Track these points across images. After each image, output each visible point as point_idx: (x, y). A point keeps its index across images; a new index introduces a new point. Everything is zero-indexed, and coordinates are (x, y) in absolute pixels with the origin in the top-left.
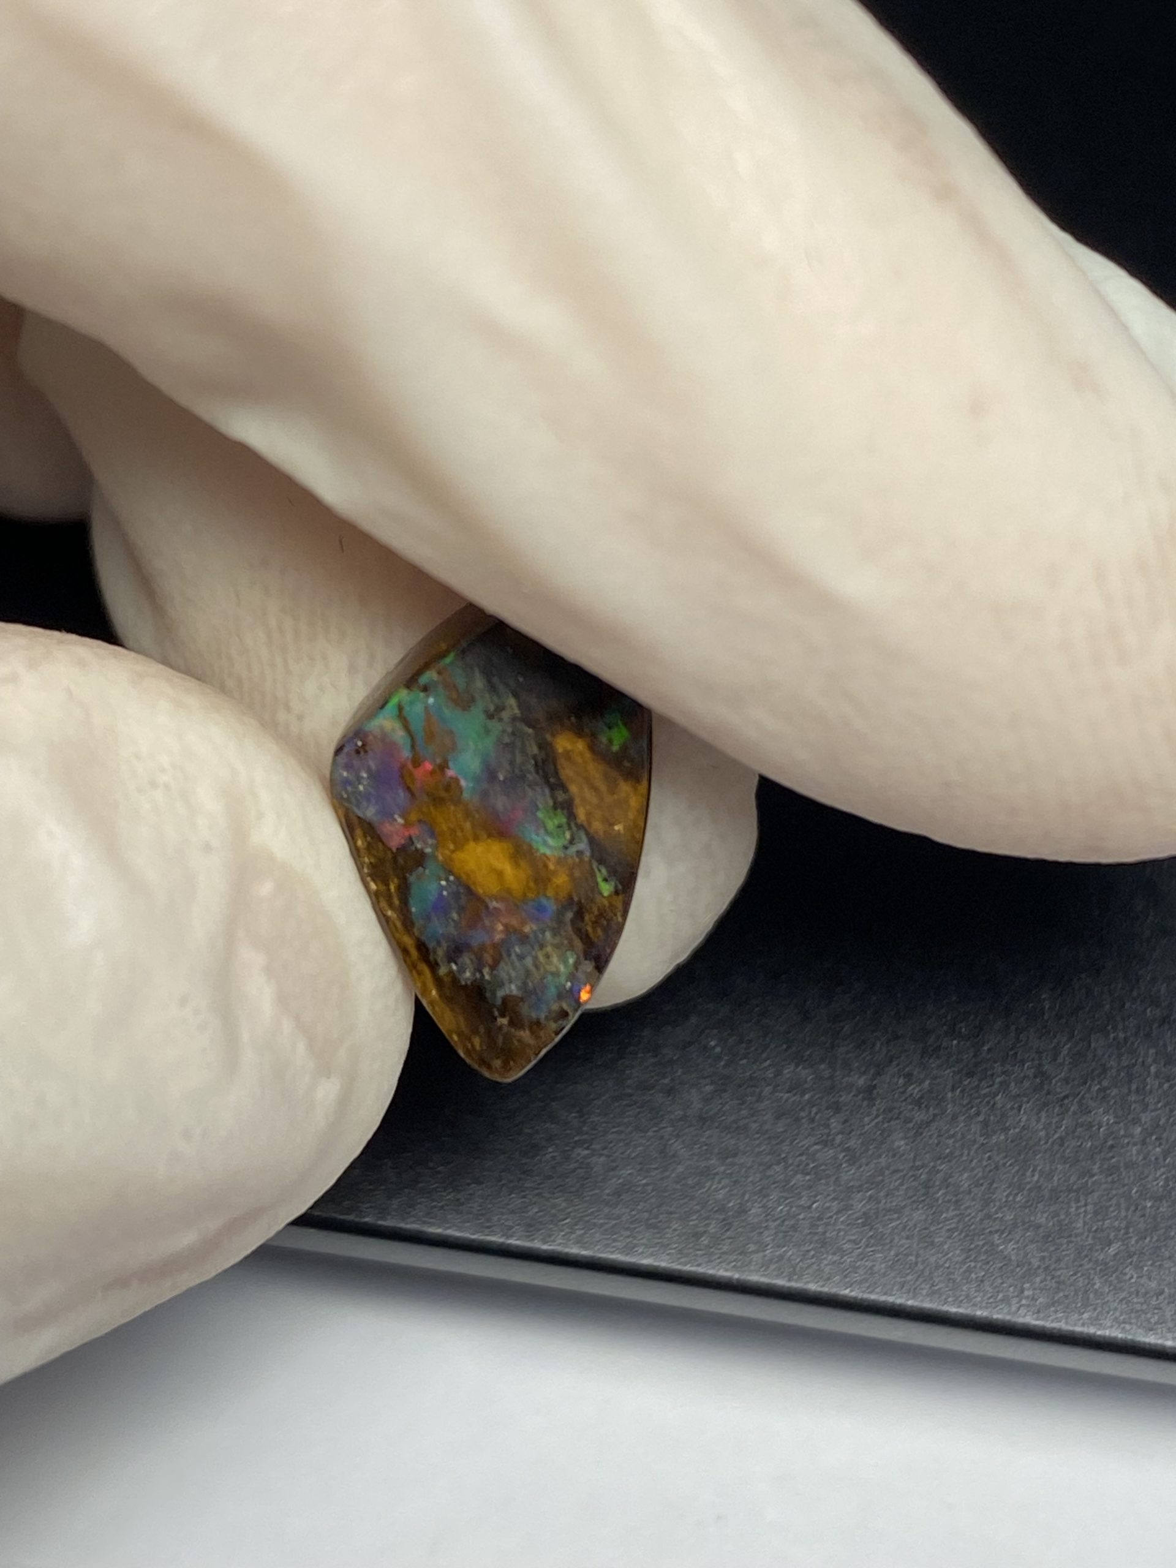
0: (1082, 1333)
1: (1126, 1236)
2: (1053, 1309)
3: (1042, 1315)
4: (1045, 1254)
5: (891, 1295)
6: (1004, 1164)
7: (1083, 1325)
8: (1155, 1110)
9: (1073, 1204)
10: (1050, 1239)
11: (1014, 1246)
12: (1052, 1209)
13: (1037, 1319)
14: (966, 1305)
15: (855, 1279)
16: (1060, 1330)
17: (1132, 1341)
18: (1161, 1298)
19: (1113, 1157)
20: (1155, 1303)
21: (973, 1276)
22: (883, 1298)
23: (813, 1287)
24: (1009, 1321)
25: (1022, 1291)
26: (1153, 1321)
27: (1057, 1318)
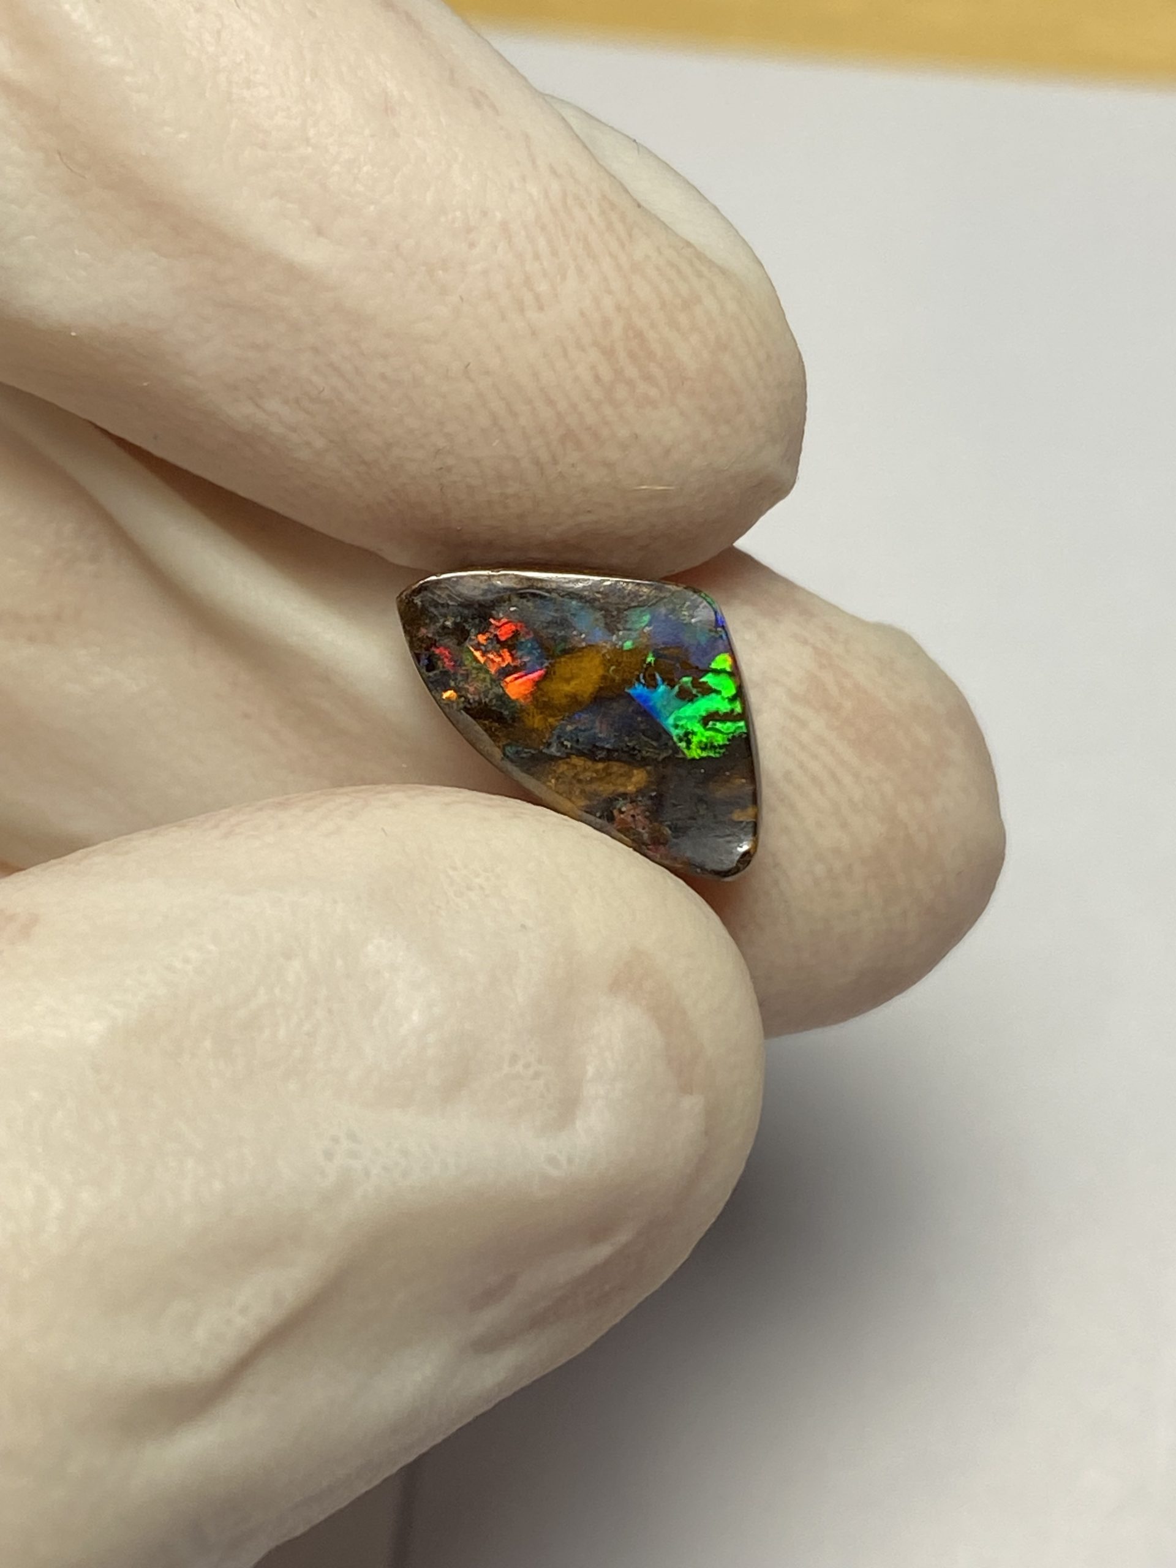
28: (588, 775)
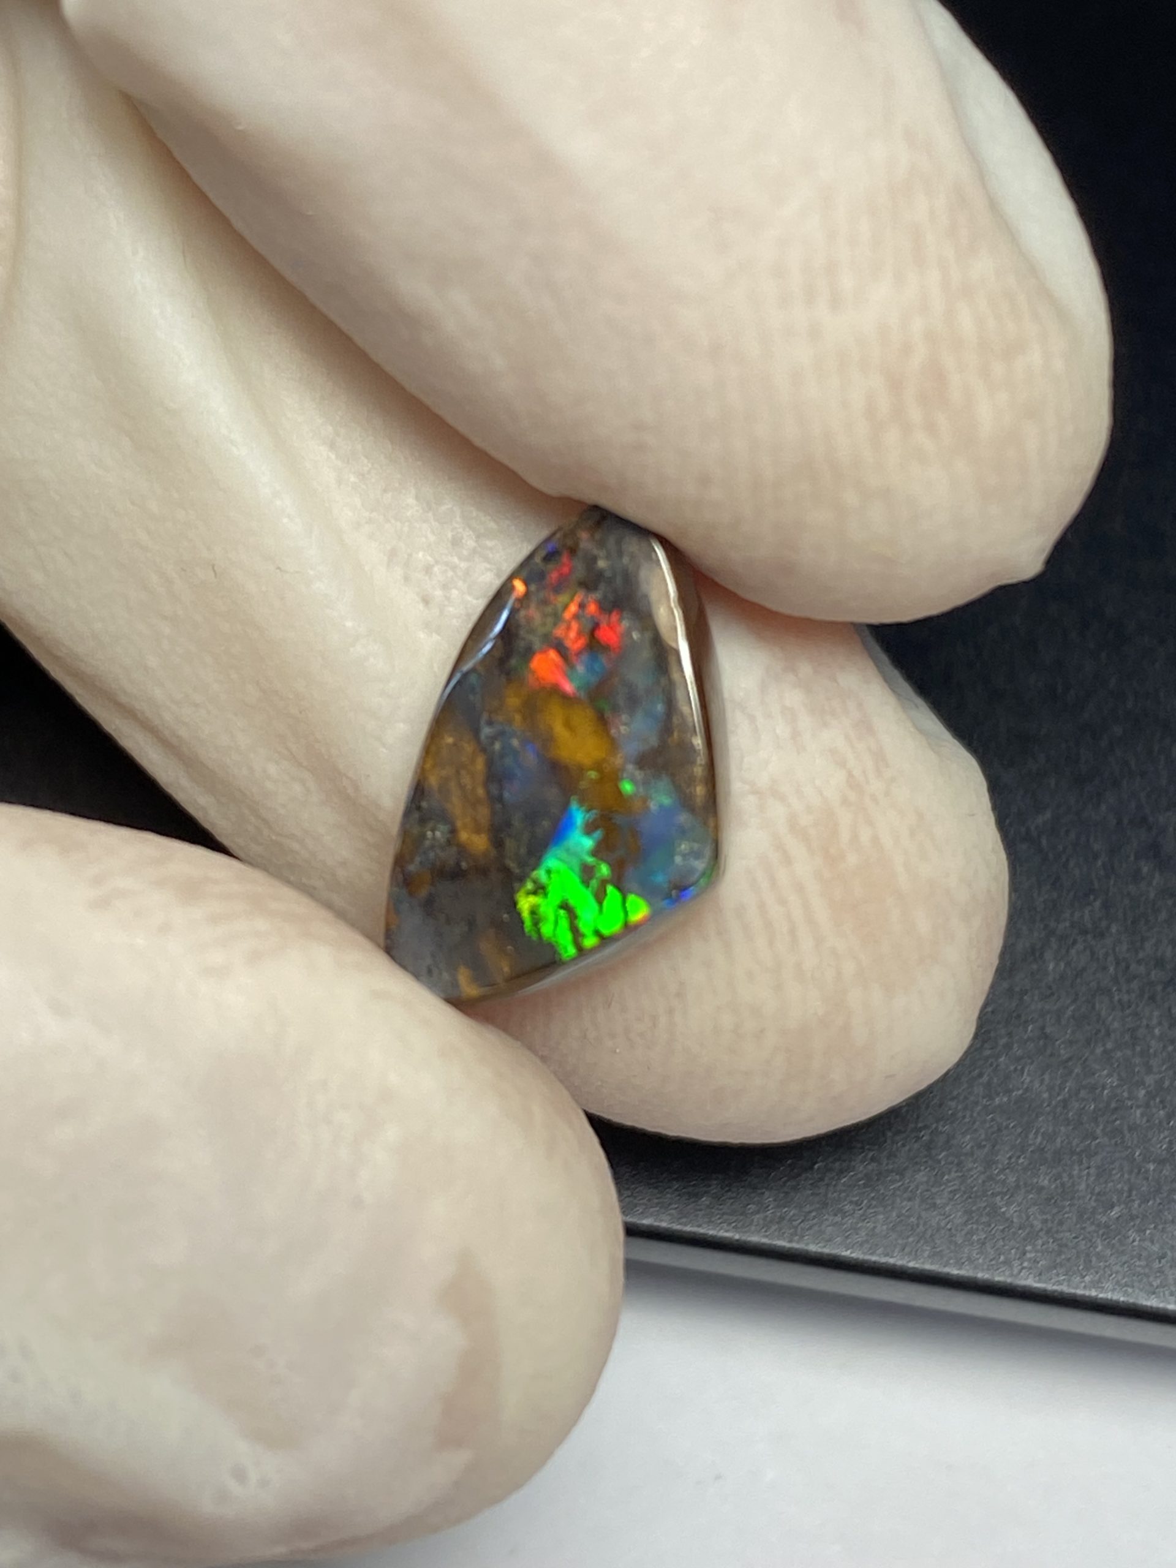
0: (1083, 1296)
1: (1128, 1199)
2: (1055, 1271)
3: (1043, 1277)
4: (1049, 1217)
5: (892, 1257)
6: (1007, 1127)
7: (1085, 1287)
8: (1160, 1072)
9: (1076, 1167)
10: (1053, 1201)
11: (1015, 1209)
12: (1054, 1171)
13: (1039, 1281)
14: (967, 1267)
15: (856, 1241)
16: (1062, 1293)
17: (1134, 1304)
18: (1163, 1261)
19: (1116, 1119)
20: (1157, 1266)
21: (975, 1237)
22: (883, 1260)
23: (813, 1248)
24: (1011, 1284)
25: (1024, 1254)
26: (1155, 1284)
27: (1058, 1281)
28: (466, 780)
